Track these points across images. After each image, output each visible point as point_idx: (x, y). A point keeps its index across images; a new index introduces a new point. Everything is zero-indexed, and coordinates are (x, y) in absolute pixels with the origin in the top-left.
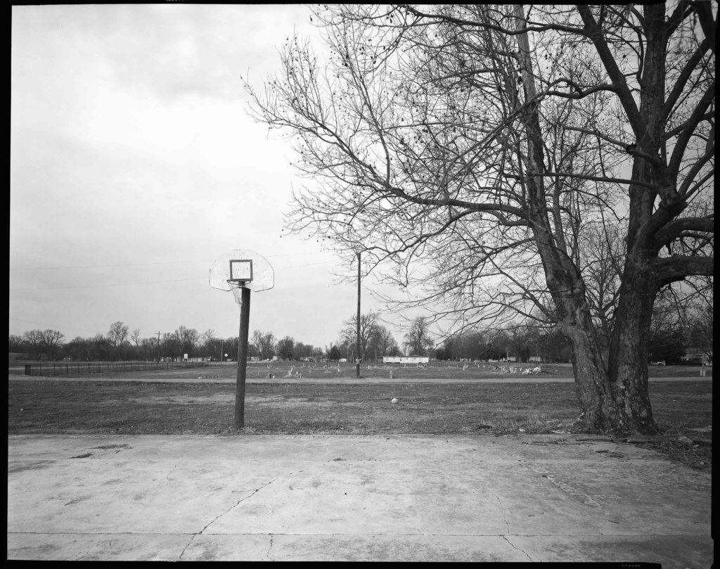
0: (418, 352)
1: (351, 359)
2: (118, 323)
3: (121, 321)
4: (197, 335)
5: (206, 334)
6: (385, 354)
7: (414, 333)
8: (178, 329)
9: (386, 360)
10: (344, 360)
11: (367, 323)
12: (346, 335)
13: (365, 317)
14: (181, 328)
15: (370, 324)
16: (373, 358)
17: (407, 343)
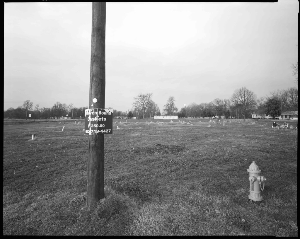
0: (170, 113)
1: (138, 117)
2: (28, 100)
3: (29, 100)
4: (66, 106)
5: (70, 106)
6: (154, 115)
7: (168, 105)
8: (56, 104)
9: (155, 117)
10: (135, 118)
11: (146, 98)
12: (135, 105)
13: (145, 96)
14: (57, 103)
15: (148, 99)
16: (149, 117)
17: (165, 110)
